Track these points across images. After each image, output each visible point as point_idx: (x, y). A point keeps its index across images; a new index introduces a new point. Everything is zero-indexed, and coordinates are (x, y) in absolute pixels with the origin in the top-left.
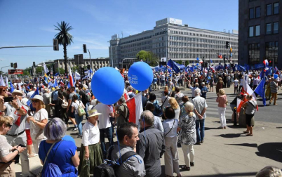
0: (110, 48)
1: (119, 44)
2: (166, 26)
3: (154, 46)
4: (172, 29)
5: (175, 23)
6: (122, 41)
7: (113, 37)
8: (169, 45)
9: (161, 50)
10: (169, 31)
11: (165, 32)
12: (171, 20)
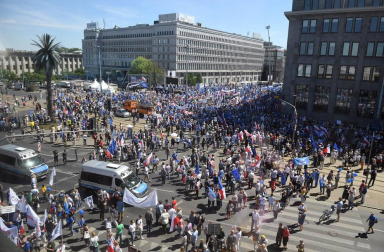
0: (83, 41)
1: (100, 38)
2: (174, 24)
3: (155, 50)
4: (182, 30)
5: (186, 21)
6: (105, 34)
7: (89, 25)
8: (178, 52)
9: (166, 57)
10: (178, 33)
11: (173, 33)
12: (182, 17)
